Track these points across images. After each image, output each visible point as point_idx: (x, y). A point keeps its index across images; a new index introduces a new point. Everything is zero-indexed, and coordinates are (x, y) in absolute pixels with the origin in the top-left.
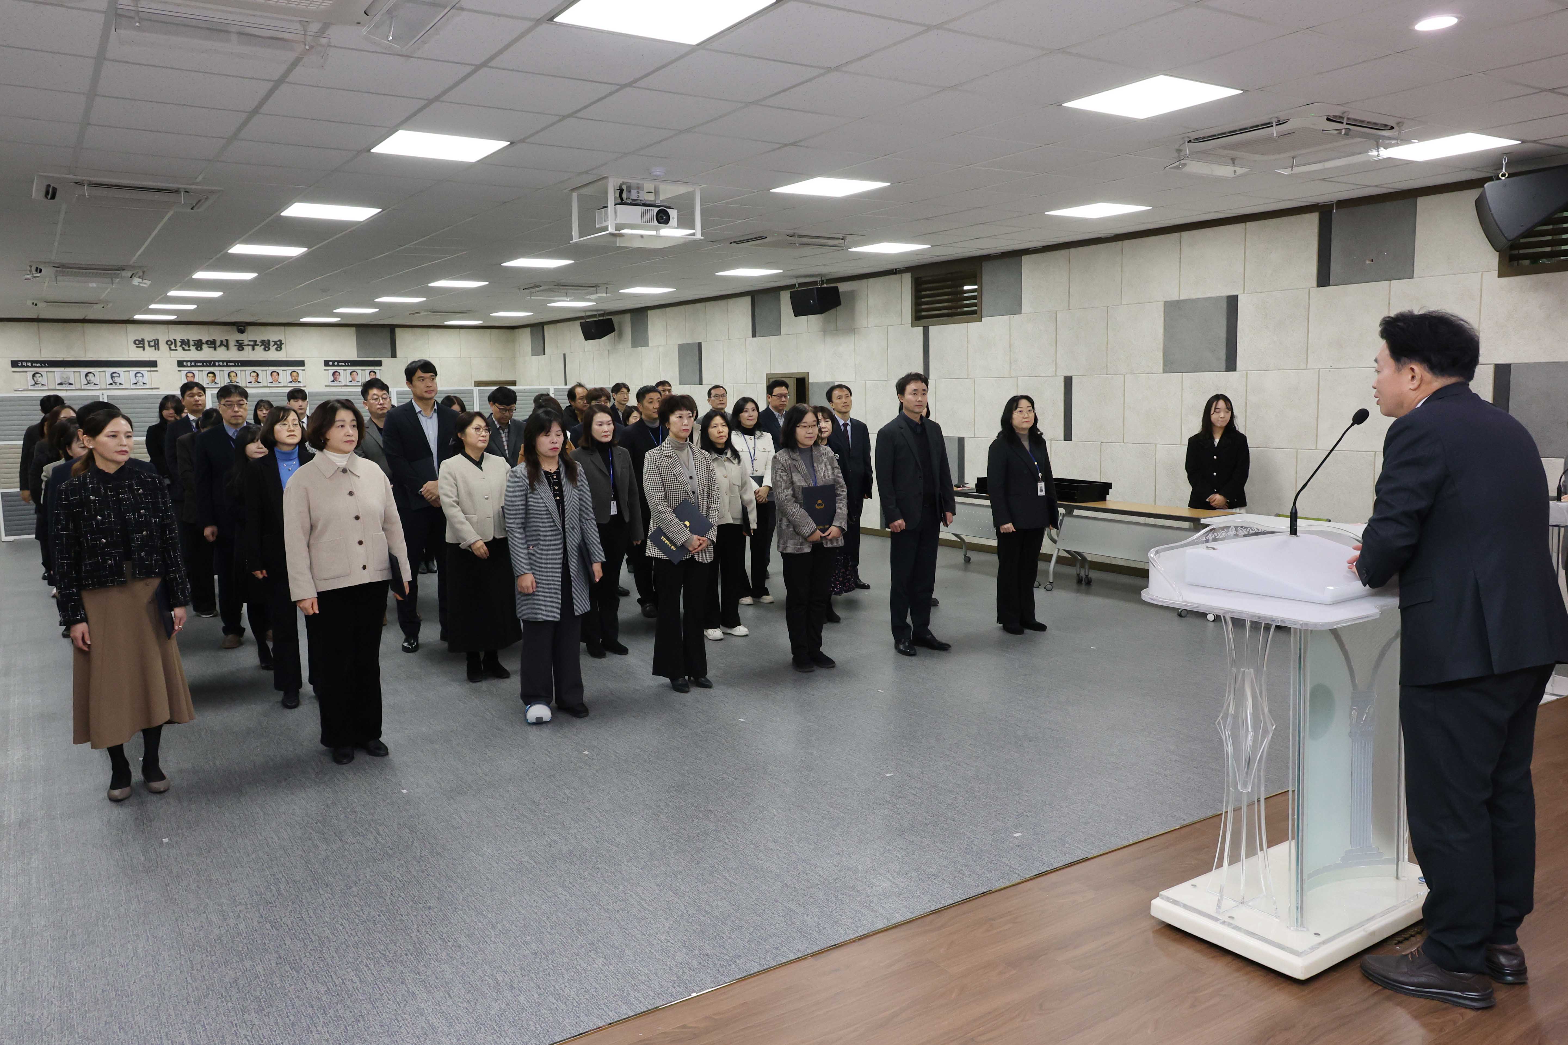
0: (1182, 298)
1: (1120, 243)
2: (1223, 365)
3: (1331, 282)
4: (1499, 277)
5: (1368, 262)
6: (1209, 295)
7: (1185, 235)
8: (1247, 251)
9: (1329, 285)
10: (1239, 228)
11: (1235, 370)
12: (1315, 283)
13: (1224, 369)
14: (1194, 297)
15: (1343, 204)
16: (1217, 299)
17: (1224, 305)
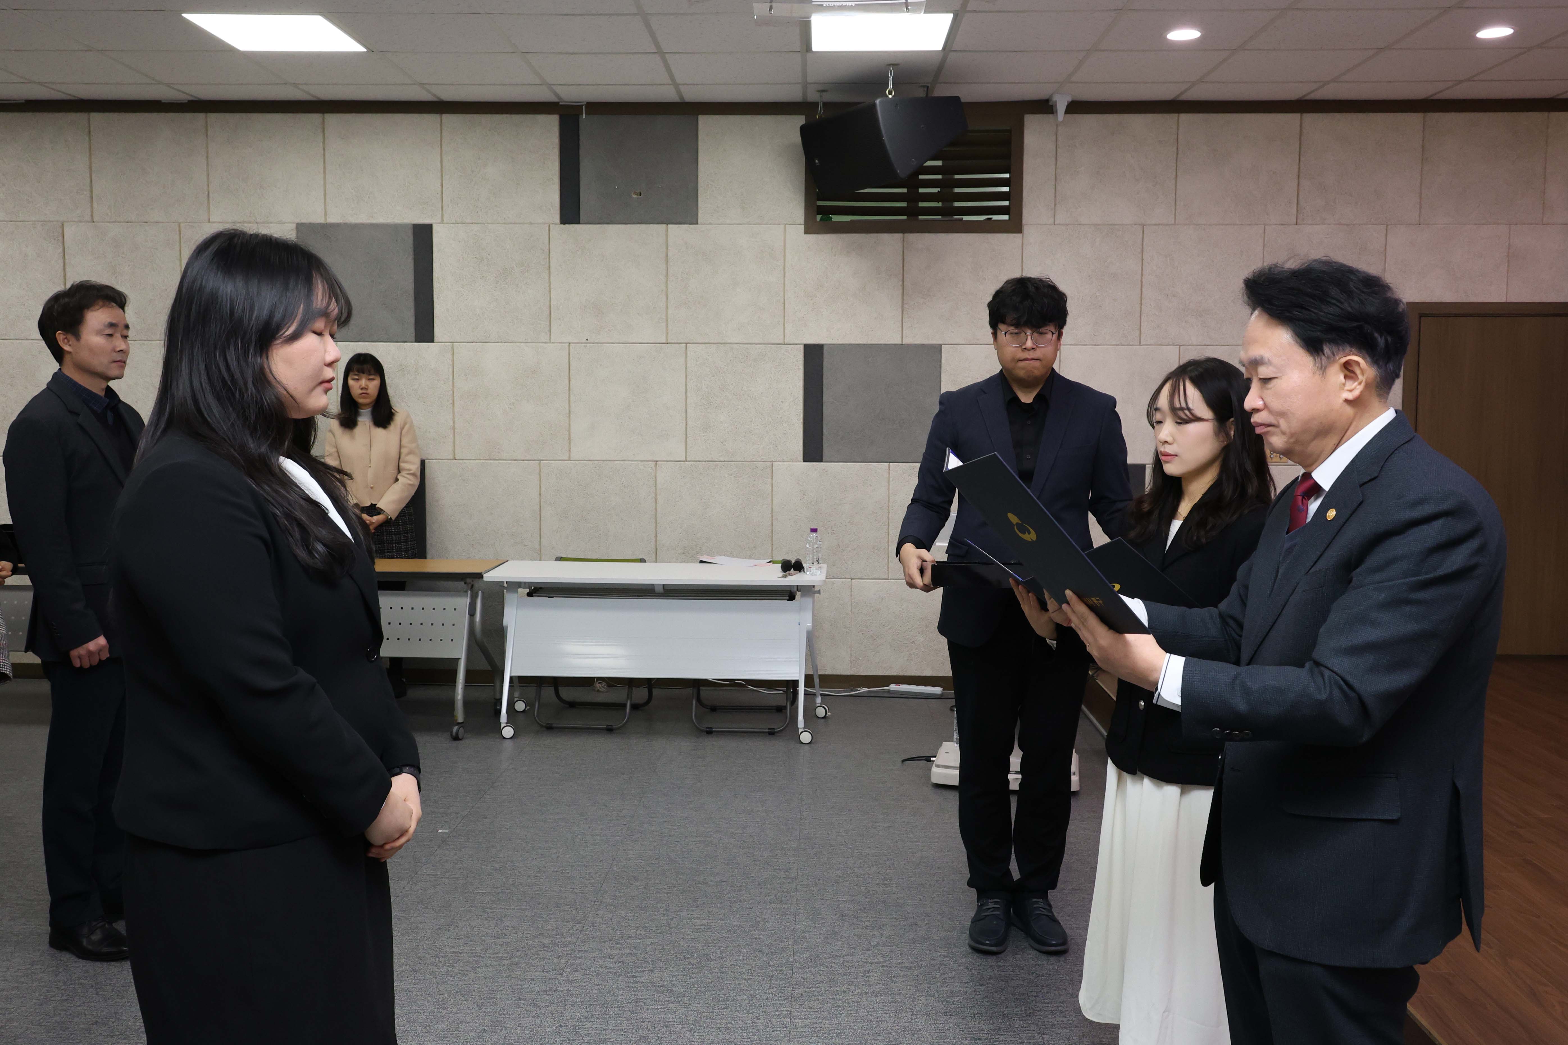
0: (332, 219)
1: (201, 116)
2: (411, 330)
3: (582, 217)
4: (806, 233)
5: (634, 196)
6: (380, 220)
7: (333, 120)
8: (444, 157)
9: (579, 223)
10: (429, 120)
11: (433, 341)
12: (557, 218)
13: (413, 339)
14: (353, 220)
15: (598, 108)
16: (396, 228)
17: (409, 239)
